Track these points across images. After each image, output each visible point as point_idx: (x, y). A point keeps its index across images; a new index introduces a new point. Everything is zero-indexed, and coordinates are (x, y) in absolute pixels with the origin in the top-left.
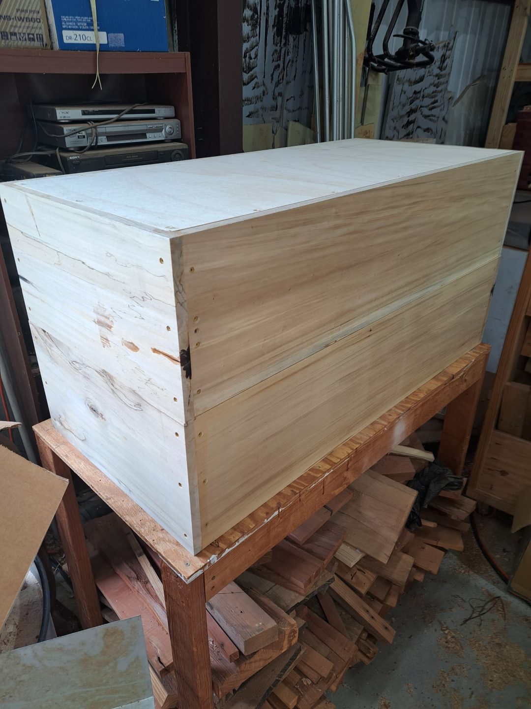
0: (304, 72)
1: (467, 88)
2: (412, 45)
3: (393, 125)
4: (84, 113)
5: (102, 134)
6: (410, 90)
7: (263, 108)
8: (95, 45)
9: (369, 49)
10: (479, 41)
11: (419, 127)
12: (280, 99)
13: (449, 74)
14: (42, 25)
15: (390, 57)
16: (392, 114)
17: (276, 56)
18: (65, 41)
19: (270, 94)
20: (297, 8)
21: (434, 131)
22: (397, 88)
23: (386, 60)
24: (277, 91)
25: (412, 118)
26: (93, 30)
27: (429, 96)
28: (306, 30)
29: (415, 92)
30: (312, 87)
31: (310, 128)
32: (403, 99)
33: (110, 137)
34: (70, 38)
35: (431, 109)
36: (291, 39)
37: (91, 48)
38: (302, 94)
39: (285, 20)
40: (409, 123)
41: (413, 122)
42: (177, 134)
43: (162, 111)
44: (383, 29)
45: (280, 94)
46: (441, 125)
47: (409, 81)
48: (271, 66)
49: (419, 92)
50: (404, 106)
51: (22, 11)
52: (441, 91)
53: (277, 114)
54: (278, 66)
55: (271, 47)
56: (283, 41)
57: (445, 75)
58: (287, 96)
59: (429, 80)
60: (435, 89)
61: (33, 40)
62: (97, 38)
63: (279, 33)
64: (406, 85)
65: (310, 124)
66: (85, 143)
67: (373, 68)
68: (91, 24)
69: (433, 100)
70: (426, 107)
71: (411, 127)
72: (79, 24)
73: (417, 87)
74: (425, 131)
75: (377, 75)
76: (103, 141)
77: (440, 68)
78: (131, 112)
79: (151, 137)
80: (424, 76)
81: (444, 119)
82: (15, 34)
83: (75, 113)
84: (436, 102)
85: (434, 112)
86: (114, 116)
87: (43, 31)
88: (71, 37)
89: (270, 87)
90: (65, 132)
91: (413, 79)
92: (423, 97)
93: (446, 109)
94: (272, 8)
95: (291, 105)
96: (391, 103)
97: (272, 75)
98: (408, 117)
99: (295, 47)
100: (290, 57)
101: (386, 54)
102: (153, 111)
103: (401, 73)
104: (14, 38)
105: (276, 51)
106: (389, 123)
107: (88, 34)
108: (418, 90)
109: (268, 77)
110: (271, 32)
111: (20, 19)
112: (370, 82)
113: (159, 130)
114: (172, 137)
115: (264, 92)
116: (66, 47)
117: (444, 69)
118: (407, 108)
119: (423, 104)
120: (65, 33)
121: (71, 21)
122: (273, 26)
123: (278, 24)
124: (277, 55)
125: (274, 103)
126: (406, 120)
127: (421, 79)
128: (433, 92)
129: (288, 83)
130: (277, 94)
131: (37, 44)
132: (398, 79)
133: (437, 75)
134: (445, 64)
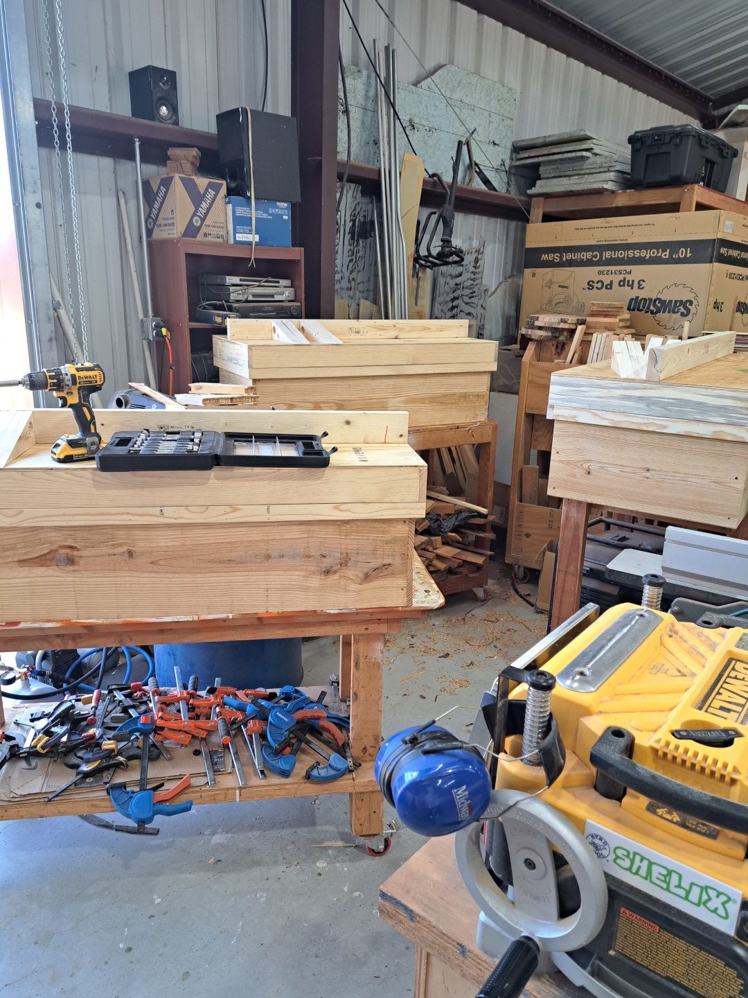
0: (370, 265)
1: (500, 283)
2: (448, 249)
3: (440, 308)
4: (241, 280)
5: (250, 293)
6: (452, 283)
7: (342, 288)
8: (252, 242)
9: (417, 251)
10: (506, 249)
11: (461, 311)
12: (353, 283)
13: (483, 272)
14: (224, 230)
15: (433, 257)
16: (439, 299)
17: (350, 253)
18: (237, 239)
19: (346, 279)
20: (365, 222)
21: (475, 315)
22: (441, 281)
23: (430, 259)
24: (351, 277)
25: (455, 303)
26: (252, 234)
27: (467, 288)
28: (371, 237)
29: (456, 284)
30: (376, 276)
31: (376, 304)
32: (447, 288)
33: (254, 296)
34: (239, 237)
35: (470, 298)
36: (361, 242)
37: (250, 243)
38: (369, 280)
39: (357, 229)
40: (453, 307)
41: (457, 307)
42: (292, 298)
43: (283, 282)
44: (427, 237)
45: (353, 279)
46: (480, 310)
47: (451, 275)
48: (347, 259)
49: (460, 284)
50: (448, 294)
51: (216, 222)
52: (477, 284)
53: (351, 293)
54: (352, 260)
55: (347, 247)
56: (355, 243)
57: (479, 273)
58: (358, 281)
59: (466, 276)
60: (472, 282)
61: (219, 238)
62: (254, 238)
63: (353, 238)
64: (449, 278)
65: (375, 301)
66: (240, 298)
67: (421, 265)
68: (251, 230)
69: (471, 291)
70: (466, 296)
71: (455, 310)
72: (245, 230)
73: (458, 280)
74: (467, 314)
75: (425, 270)
76: (251, 298)
77: (475, 267)
78: (265, 282)
79: (277, 298)
80: (462, 272)
81: (482, 306)
82: (210, 234)
83: (236, 280)
84: (474, 292)
85: (473, 300)
86: (257, 284)
87: (224, 233)
88: (241, 237)
89: (346, 274)
90: (231, 291)
91: (454, 274)
92: (463, 288)
93: (483, 298)
94: (348, 221)
95: (361, 287)
96: (438, 292)
97: (348, 266)
98: (453, 302)
99: (365, 247)
100: (360, 254)
101: (430, 255)
102: (278, 282)
103: (443, 269)
104: (210, 236)
105: (351, 249)
106: (437, 306)
107: (248, 235)
108: (459, 282)
109: (345, 268)
110: (348, 237)
111: (214, 227)
112: (420, 275)
113: (282, 294)
114: (290, 299)
115: (342, 277)
116: (237, 242)
117: (478, 268)
118: (451, 296)
119: (463, 293)
120: (237, 235)
121: (241, 229)
122: (349, 233)
123: (352, 232)
124: (352, 253)
125: (349, 285)
126: (450, 305)
127: (460, 275)
128: (471, 285)
129: (359, 272)
130: (351, 279)
131: (221, 240)
132: (442, 273)
133: (473, 272)
134: (478, 265)
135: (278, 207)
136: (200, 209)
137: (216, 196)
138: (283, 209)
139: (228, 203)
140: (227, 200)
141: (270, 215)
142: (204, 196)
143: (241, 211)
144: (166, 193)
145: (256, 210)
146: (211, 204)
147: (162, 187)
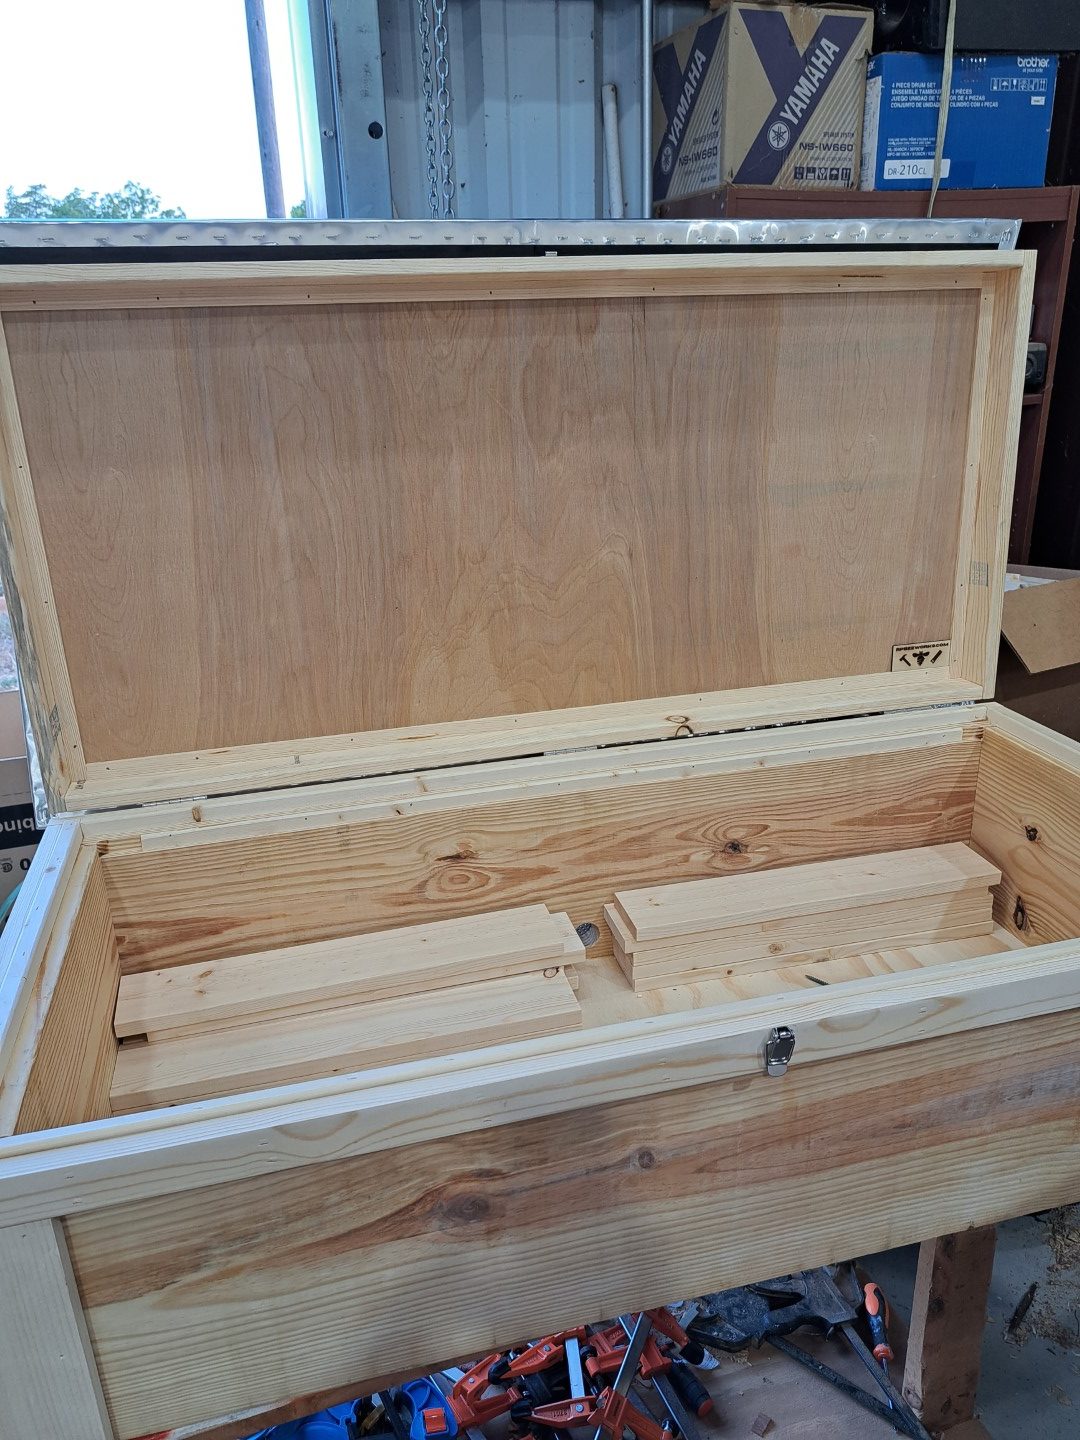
8: (930, 181)
14: (853, 155)
18: (886, 176)
26: (932, 157)
34: (894, 172)
37: (923, 185)
51: (832, 135)
61: (836, 177)
62: (937, 169)
68: (932, 148)
72: (912, 149)
82: (813, 170)
87: (851, 165)
88: (895, 169)
104: (811, 175)
107: (922, 164)
111: (826, 147)
116: (884, 186)
120: (889, 164)
121: (902, 146)
131: (840, 184)
135: (1019, 74)
136: (791, 99)
137: (839, 57)
138: (1036, 75)
139: (873, 74)
140: (872, 65)
141: (991, 96)
142: (807, 60)
143: (907, 95)
144: (706, 65)
145: (954, 86)
146: (824, 84)
147: (698, 53)
